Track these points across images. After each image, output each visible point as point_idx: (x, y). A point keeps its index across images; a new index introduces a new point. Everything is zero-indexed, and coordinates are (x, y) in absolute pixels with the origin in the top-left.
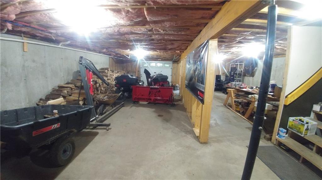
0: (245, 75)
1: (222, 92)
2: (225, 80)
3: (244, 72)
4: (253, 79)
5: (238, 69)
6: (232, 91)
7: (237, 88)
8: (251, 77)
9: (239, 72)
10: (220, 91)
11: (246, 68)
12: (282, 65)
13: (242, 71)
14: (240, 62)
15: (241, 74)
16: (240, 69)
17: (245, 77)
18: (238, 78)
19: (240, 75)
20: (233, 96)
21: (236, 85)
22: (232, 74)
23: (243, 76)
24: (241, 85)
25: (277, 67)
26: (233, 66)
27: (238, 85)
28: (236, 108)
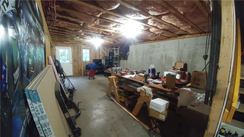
0: (120, 59)
1: (104, 75)
2: (106, 64)
3: (119, 56)
4: (127, 62)
5: (115, 53)
6: (114, 79)
7: (118, 74)
8: (125, 60)
9: (116, 56)
10: (102, 74)
11: (121, 52)
12: (148, 50)
13: (117, 55)
14: (116, 48)
15: (118, 58)
16: (116, 53)
17: (121, 60)
18: (115, 61)
19: (116, 58)
20: (115, 85)
21: (117, 71)
22: (111, 58)
23: (119, 59)
24: (121, 70)
25: (144, 51)
26: (110, 51)
27: (118, 70)
28: (120, 98)
